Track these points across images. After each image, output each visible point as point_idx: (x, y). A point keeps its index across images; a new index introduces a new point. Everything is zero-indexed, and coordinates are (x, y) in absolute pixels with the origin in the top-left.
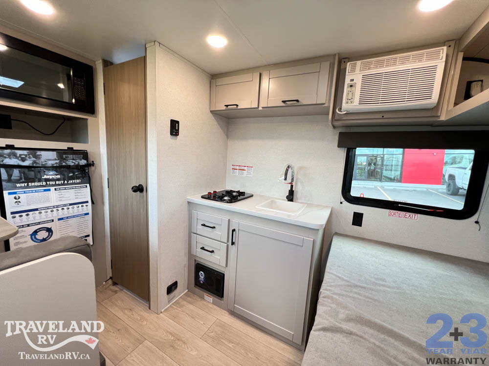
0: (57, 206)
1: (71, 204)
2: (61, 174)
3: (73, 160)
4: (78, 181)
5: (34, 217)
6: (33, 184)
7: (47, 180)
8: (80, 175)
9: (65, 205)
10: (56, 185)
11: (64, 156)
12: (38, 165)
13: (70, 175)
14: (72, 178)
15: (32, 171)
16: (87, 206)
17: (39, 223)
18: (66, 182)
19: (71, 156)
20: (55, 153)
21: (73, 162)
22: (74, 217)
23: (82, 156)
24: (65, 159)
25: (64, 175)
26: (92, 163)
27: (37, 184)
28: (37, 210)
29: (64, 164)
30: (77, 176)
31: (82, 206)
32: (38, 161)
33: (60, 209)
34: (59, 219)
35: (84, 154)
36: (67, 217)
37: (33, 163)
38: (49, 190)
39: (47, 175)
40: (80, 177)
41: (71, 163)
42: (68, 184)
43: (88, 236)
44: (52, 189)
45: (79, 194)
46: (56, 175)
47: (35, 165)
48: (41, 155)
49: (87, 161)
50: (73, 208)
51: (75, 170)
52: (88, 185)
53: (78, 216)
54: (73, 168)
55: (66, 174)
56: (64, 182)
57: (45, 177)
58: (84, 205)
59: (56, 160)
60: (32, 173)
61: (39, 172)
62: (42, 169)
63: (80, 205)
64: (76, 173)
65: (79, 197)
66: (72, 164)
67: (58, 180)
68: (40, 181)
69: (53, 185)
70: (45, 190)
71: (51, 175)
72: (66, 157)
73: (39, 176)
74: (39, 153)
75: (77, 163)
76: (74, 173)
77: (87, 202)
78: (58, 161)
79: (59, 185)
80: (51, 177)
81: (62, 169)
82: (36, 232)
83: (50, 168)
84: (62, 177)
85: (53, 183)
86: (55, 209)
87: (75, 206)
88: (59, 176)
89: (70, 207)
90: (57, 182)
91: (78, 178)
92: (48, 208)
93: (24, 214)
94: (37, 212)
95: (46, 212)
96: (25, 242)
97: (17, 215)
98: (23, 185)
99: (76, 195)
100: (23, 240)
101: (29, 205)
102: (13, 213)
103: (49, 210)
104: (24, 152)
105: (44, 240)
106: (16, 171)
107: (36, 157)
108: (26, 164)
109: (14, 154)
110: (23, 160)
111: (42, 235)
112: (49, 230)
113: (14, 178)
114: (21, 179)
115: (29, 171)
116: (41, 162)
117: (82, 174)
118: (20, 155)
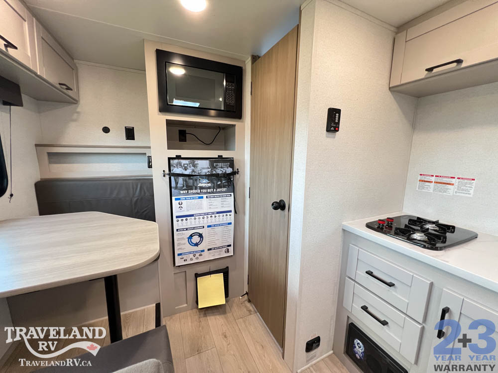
0: (208, 214)
1: (218, 213)
2: (211, 181)
3: (222, 168)
4: (224, 189)
5: (192, 222)
6: (191, 191)
7: (201, 188)
8: (226, 184)
9: (213, 213)
10: (207, 193)
11: (215, 164)
12: (195, 174)
13: (218, 183)
14: (219, 186)
15: (192, 179)
16: (230, 215)
17: (194, 228)
18: (215, 190)
19: (220, 164)
20: (207, 162)
21: (221, 171)
22: (219, 225)
23: (229, 164)
24: (215, 168)
25: (214, 183)
26: (237, 171)
27: (194, 191)
28: (193, 215)
29: (214, 172)
30: (224, 184)
31: (226, 215)
32: (195, 170)
33: (209, 216)
34: (209, 226)
35: (231, 162)
36: (214, 225)
37: (192, 172)
38: (202, 197)
39: (201, 183)
40: (226, 185)
41: (219, 171)
43: (230, 246)
44: (205, 196)
45: (224, 203)
46: (208, 183)
48: (198, 164)
49: (233, 169)
50: (219, 216)
51: (223, 178)
52: (232, 194)
53: (222, 225)
54: (221, 177)
55: (215, 182)
56: (213, 190)
57: (200, 185)
58: (228, 214)
59: (208, 168)
60: (191, 181)
61: (196, 180)
62: (198, 177)
63: (225, 214)
64: (223, 182)
65: (225, 206)
66: (221, 172)
67: (209, 188)
68: (196, 189)
69: (205, 193)
70: (200, 198)
71: (204, 183)
72: (216, 165)
73: (195, 184)
74: (197, 162)
75: (224, 171)
76: (221, 182)
77: (230, 211)
78: (210, 170)
79: (210, 193)
80: (204, 185)
81: (213, 177)
82: (191, 236)
83: (204, 177)
84: (213, 185)
85: (205, 191)
86: (205, 216)
87: (221, 214)
88: (210, 185)
89: (217, 215)
90: (209, 190)
91: (224, 187)
92: (200, 215)
93: (184, 219)
94: (193, 218)
95: (199, 218)
96: (184, 244)
97: (180, 219)
98: (184, 192)
99: (222, 204)
100: (183, 242)
101: (188, 210)
102: (177, 217)
103: (201, 217)
104: (187, 162)
105: (197, 245)
106: (181, 179)
107: (194, 166)
108: (187, 172)
109: (180, 164)
110: (186, 169)
111: (196, 239)
112: (201, 236)
113: (179, 185)
114: (184, 186)
115: (189, 179)
116: (198, 170)
117: (228, 182)
118: (184, 164)
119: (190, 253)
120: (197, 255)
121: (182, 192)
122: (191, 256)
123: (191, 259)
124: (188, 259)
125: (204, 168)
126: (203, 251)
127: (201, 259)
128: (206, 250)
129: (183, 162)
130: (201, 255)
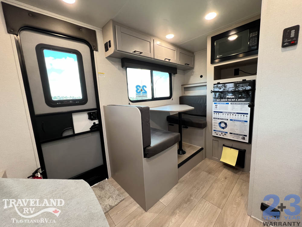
0: (231, 113)
1: (237, 113)
2: (234, 95)
3: (242, 87)
4: (243, 100)
5: (220, 116)
6: (222, 100)
7: (228, 98)
9: (234, 113)
10: (231, 101)
11: (238, 85)
12: (225, 91)
13: (239, 96)
14: (240, 98)
15: (223, 94)
16: (247, 116)
17: (222, 119)
18: (237, 100)
19: (241, 85)
20: (233, 84)
21: (242, 88)
22: (238, 121)
23: (248, 84)
24: (238, 87)
25: (236, 96)
27: (224, 100)
28: (222, 112)
29: (237, 89)
30: (244, 96)
31: (244, 116)
32: (225, 89)
33: (232, 114)
34: (231, 120)
36: (235, 120)
37: (223, 90)
38: (228, 104)
39: (228, 96)
40: (245, 97)
41: (241, 89)
42: (237, 101)
43: (246, 136)
44: (230, 103)
45: (243, 108)
46: (232, 96)
47: (224, 91)
48: (227, 86)
50: (238, 115)
51: (243, 93)
53: (240, 121)
55: (237, 95)
56: (236, 100)
57: (227, 97)
58: (245, 115)
59: (233, 87)
60: (223, 95)
61: (225, 94)
62: (227, 92)
63: (243, 115)
64: (243, 95)
65: (243, 110)
66: (242, 89)
67: (233, 98)
68: (225, 99)
69: (230, 101)
70: (227, 104)
71: (230, 96)
72: (238, 86)
73: (225, 97)
75: (244, 89)
76: (242, 95)
77: (247, 114)
78: (234, 88)
79: (233, 101)
80: (230, 97)
81: (236, 93)
82: (220, 123)
83: (230, 92)
84: (235, 97)
85: (230, 100)
86: (229, 114)
87: (240, 115)
88: (233, 97)
89: (237, 115)
90: (232, 100)
91: (243, 98)
92: (226, 113)
93: (217, 113)
94: (222, 113)
95: (226, 114)
96: (217, 126)
97: (215, 113)
98: (219, 100)
99: (241, 109)
100: (216, 124)
101: (220, 109)
102: (214, 112)
103: (227, 114)
104: (221, 85)
105: (223, 128)
106: (217, 94)
107: (225, 87)
108: (221, 90)
109: (217, 86)
110: (220, 89)
111: (223, 125)
112: (226, 124)
113: (216, 97)
114: (218, 97)
115: (222, 94)
116: (227, 89)
117: (247, 96)
118: (220, 86)
119: (220, 131)
120: (223, 134)
121: (217, 100)
122: (220, 133)
123: (220, 135)
124: (219, 134)
125: (230, 88)
126: (227, 133)
127: (225, 137)
128: (229, 133)
129: (219, 85)
130: (225, 134)
